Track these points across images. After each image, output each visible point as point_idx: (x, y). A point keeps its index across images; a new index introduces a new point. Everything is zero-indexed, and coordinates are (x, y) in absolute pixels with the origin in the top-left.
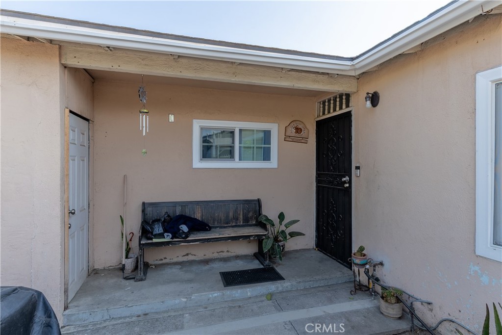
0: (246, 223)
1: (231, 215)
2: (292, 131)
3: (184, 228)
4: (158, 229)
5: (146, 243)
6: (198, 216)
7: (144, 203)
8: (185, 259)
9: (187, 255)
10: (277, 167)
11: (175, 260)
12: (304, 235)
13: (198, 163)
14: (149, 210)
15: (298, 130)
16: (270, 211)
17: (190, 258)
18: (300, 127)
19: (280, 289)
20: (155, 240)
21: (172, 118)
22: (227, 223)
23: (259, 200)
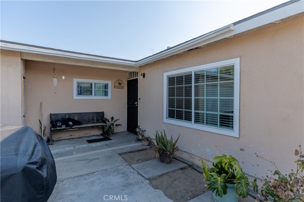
0: (98, 121)
1: (91, 118)
2: (117, 84)
3: (71, 123)
4: (59, 124)
5: (54, 130)
6: (76, 119)
7: (51, 114)
8: (70, 137)
9: (71, 136)
10: (111, 98)
11: (66, 138)
12: (121, 125)
13: (76, 97)
14: (53, 117)
15: (120, 84)
16: (108, 116)
17: (72, 137)
18: (120, 82)
19: (111, 143)
20: (58, 128)
21: (63, 77)
22: (89, 122)
23: (103, 112)
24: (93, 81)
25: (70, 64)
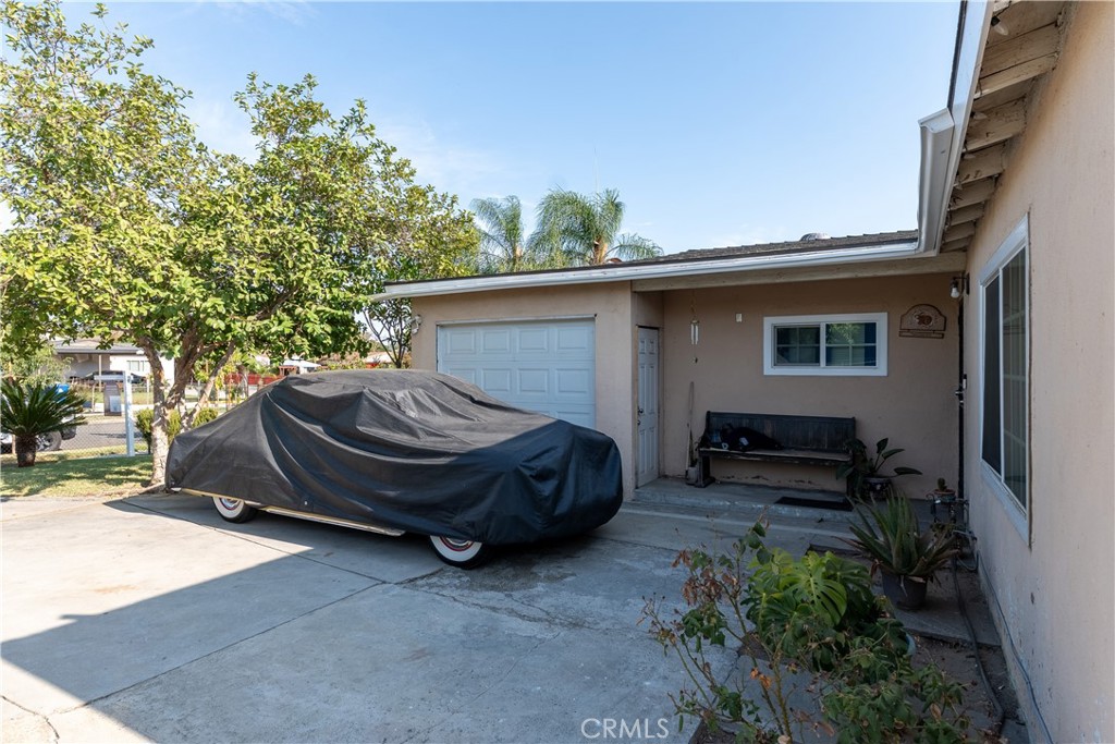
0: (834, 447)
1: (811, 435)
2: (913, 322)
3: (744, 441)
4: (717, 438)
6: (768, 431)
7: (708, 412)
8: (755, 481)
9: (758, 477)
10: (885, 374)
11: (744, 481)
12: (920, 473)
13: (769, 369)
14: (714, 419)
15: (924, 320)
16: (870, 436)
17: (761, 482)
18: (927, 313)
20: (712, 449)
21: (739, 318)
22: (803, 445)
23: (853, 420)
24: (821, 320)
25: (722, 285)
